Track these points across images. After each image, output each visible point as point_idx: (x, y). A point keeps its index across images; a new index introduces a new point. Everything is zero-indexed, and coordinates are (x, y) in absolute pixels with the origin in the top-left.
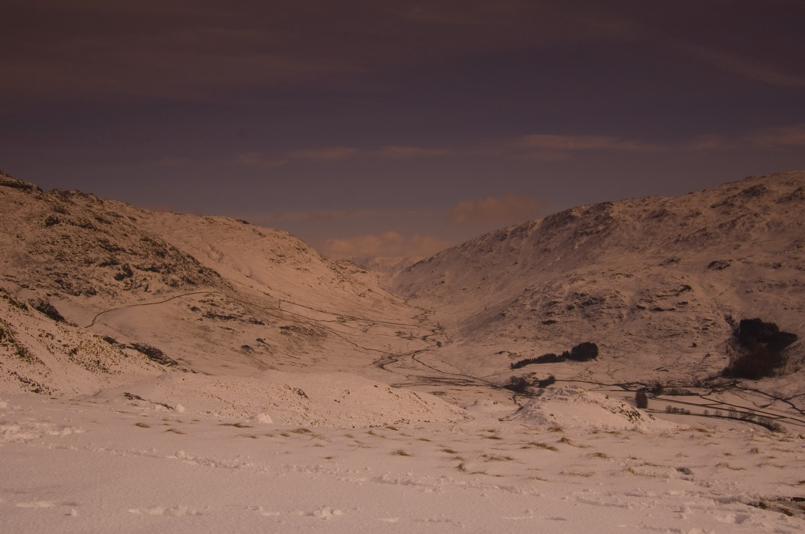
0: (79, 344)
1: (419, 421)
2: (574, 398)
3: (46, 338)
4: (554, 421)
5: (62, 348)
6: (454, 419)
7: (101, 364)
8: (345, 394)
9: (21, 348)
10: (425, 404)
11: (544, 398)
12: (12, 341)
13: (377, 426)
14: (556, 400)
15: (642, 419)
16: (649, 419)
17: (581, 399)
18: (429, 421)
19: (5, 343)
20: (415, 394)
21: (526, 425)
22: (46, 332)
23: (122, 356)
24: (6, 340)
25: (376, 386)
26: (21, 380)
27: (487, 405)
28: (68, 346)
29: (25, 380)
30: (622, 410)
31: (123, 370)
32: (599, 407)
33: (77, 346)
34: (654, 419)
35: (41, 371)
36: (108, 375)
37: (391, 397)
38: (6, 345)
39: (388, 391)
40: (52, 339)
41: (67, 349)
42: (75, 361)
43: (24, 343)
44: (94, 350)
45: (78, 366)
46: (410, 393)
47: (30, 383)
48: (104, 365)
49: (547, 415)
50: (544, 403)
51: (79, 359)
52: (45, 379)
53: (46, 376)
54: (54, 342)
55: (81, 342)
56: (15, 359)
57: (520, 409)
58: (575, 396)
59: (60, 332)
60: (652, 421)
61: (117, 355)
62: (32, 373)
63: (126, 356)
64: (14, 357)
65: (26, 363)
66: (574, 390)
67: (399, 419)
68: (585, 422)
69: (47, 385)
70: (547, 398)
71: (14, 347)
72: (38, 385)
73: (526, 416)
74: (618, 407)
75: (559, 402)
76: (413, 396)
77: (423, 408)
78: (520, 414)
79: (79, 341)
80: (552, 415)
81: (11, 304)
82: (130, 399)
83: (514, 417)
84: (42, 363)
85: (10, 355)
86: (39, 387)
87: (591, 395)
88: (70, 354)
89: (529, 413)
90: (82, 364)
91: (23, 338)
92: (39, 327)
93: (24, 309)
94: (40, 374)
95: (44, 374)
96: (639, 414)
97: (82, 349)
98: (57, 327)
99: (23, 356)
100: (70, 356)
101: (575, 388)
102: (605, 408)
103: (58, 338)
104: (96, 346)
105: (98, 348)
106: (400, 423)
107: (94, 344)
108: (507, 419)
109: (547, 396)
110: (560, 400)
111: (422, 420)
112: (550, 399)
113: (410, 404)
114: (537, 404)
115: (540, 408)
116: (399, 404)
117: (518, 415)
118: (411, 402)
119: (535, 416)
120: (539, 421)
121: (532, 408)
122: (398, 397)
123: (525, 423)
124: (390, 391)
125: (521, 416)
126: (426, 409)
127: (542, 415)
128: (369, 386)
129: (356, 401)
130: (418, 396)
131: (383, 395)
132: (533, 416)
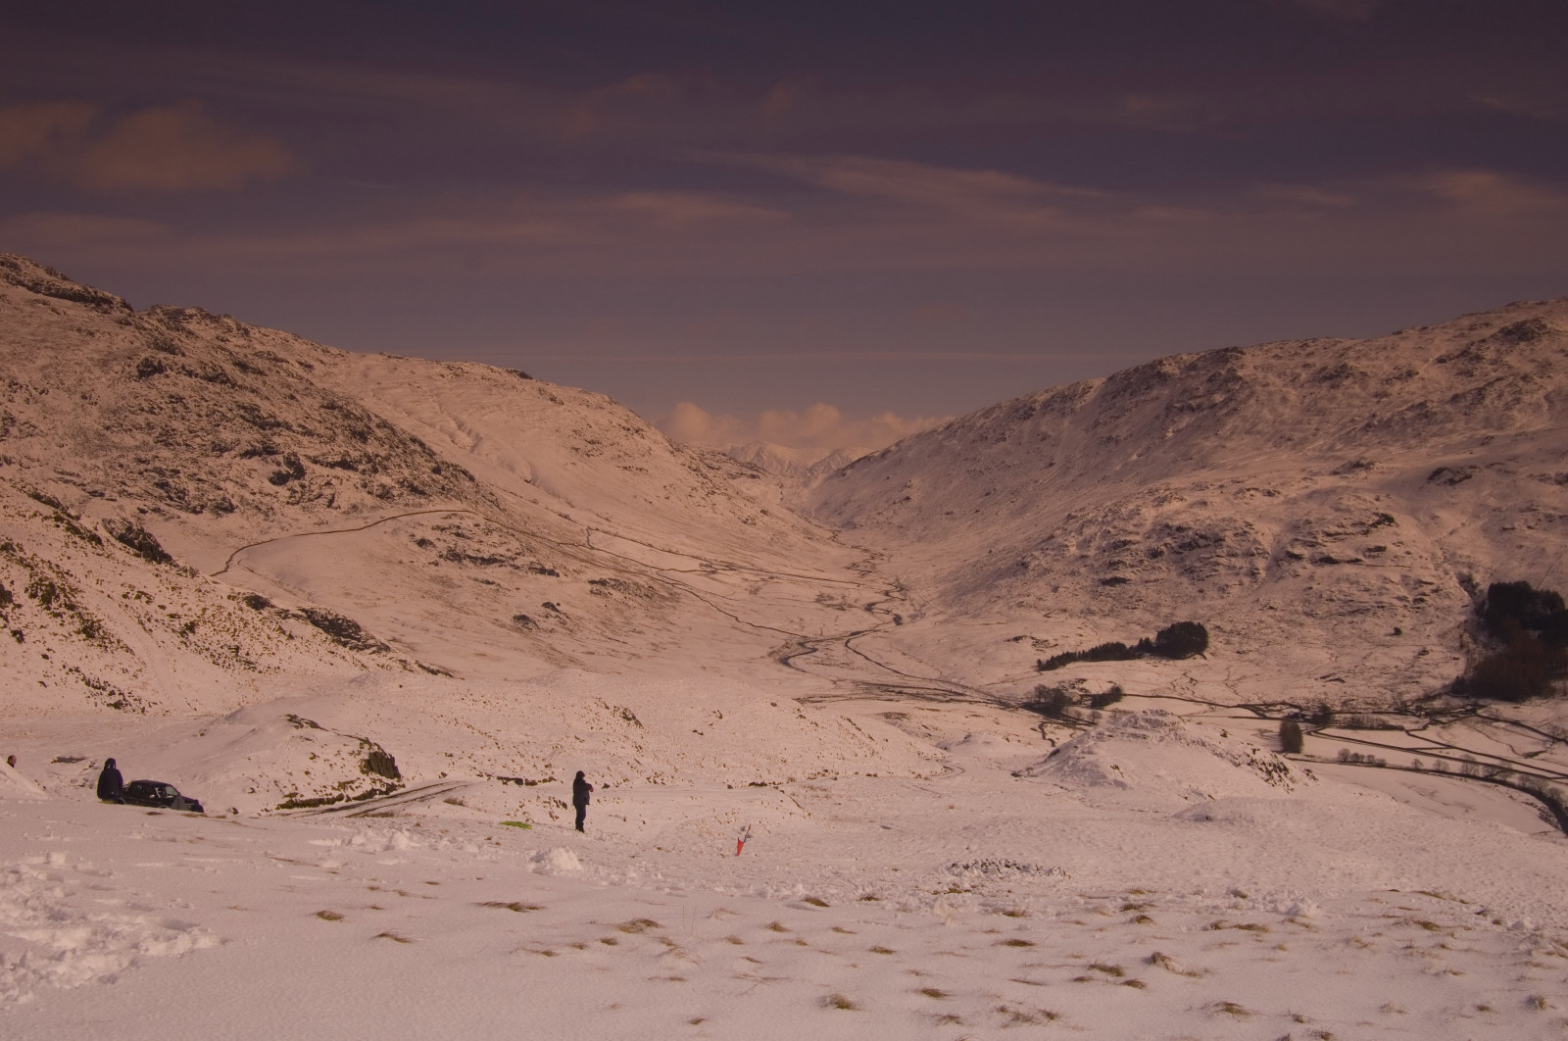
0: (199, 613)
1: (857, 773)
2: (1158, 735)
3: (138, 601)
4: (1120, 778)
5: (167, 619)
6: (925, 772)
7: (242, 653)
8: (714, 718)
9: (88, 620)
10: (868, 741)
11: (1101, 733)
12: (71, 607)
13: (774, 783)
14: (1125, 738)
15: (1292, 780)
16: (1306, 779)
17: (1172, 736)
18: (875, 776)
19: (57, 611)
20: (849, 719)
21: (1065, 785)
22: (136, 590)
23: (283, 638)
24: (60, 606)
25: (774, 705)
26: (88, 684)
27: (989, 743)
28: (179, 617)
29: (96, 684)
30: (1252, 761)
31: (284, 665)
32: (1209, 753)
33: (195, 618)
34: (1315, 779)
35: (126, 666)
36: (255, 675)
37: (803, 726)
38: (59, 615)
39: (798, 714)
40: (147, 602)
41: (176, 622)
42: (193, 647)
43: (95, 611)
44: (228, 624)
45: (198, 656)
46: (840, 720)
47: (104, 689)
48: (248, 654)
49: (1106, 768)
50: (1100, 743)
51: (199, 643)
52: (135, 682)
53: (135, 676)
54: (153, 607)
55: (204, 610)
56: (77, 642)
57: (1054, 753)
58: (1161, 730)
59: (163, 588)
60: (1311, 783)
61: (274, 635)
62: (109, 669)
63: (291, 637)
64: (75, 637)
65: (98, 650)
66: (1160, 718)
67: (818, 771)
68: (1180, 782)
69: (137, 693)
70: (1107, 733)
71: (75, 619)
72: (120, 694)
73: (1066, 768)
74: (1245, 753)
75: (1130, 741)
76: (846, 724)
77: (865, 749)
78: (1053, 763)
79: (200, 608)
80: (1117, 767)
81: (69, 533)
82: (297, 727)
83: (1042, 769)
84: (128, 650)
85: (67, 635)
86: (121, 698)
87: (1190, 730)
88: (183, 633)
89: (1071, 762)
90: (205, 653)
91: (92, 601)
92: (122, 580)
93: (94, 543)
94: (125, 671)
95: (132, 671)
96: (1285, 769)
97: (205, 622)
98: (159, 578)
99: (93, 637)
100: (182, 636)
101: (1162, 715)
102: (1220, 755)
103: (158, 600)
104: (233, 617)
105: (237, 620)
106: (819, 777)
107: (230, 614)
108: (1026, 773)
109: (1108, 730)
110: (1131, 739)
111: (862, 773)
112: (1111, 736)
113: (840, 740)
114: (1087, 745)
115: (1092, 753)
116: (817, 739)
117: (1051, 765)
118: (840, 735)
119: (1083, 768)
120: (1090, 779)
121: (1077, 752)
122: (817, 726)
123: (1062, 781)
124: (800, 714)
125: (1055, 767)
126: (870, 750)
127: (1097, 767)
128: (760, 704)
129: (735, 732)
130: (855, 725)
131: (787, 722)
132: (1078, 769)
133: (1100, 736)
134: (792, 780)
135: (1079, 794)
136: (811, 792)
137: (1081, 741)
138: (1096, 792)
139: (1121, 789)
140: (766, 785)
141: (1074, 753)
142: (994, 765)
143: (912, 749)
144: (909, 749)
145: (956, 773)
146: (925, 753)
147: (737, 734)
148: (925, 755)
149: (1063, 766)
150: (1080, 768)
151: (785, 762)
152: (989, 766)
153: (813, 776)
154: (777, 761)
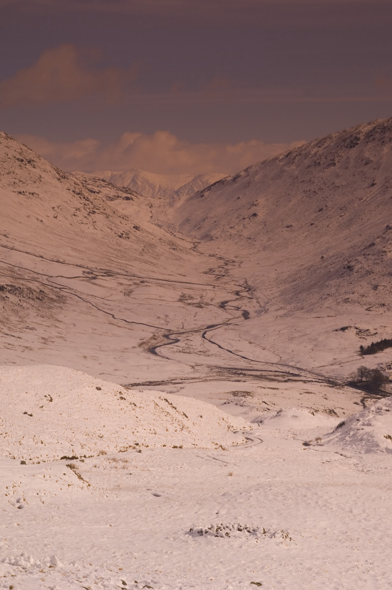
1: (164, 446)
4: (391, 447)
6: (226, 443)
8: (45, 401)
10: (181, 418)
11: (379, 408)
13: (85, 457)
18: (181, 447)
20: (167, 401)
21: (343, 453)
25: (98, 389)
27: (297, 417)
37: (123, 406)
39: (119, 396)
46: (157, 401)
49: (380, 438)
50: (378, 417)
57: (341, 425)
67: (130, 444)
70: (385, 408)
73: (347, 438)
76: (163, 404)
77: (175, 425)
78: (338, 434)
80: (390, 437)
83: (329, 439)
89: (352, 433)
106: (130, 450)
108: (316, 442)
109: (385, 405)
111: (170, 445)
112: (388, 411)
113: (154, 417)
114: (367, 419)
115: (370, 425)
116: (134, 417)
117: (335, 436)
118: (156, 413)
119: (362, 438)
120: (366, 447)
121: (359, 424)
122: (135, 405)
123: (343, 449)
124: (122, 396)
125: (339, 437)
126: (181, 425)
127: (372, 436)
128: (87, 388)
129: (61, 413)
130: (171, 404)
131: (109, 403)
132: (357, 438)
133: (379, 411)
134: (103, 453)
135: (355, 461)
136: (114, 464)
137: (362, 415)
138: (369, 458)
139: (391, 455)
140: (77, 458)
141: (356, 425)
142: (292, 435)
143: (223, 424)
144: (221, 423)
145: (254, 443)
146: (235, 426)
147: (63, 415)
148: (235, 428)
149: (345, 437)
150: (359, 438)
151: (101, 437)
152: (288, 436)
153: (122, 449)
154: (94, 436)
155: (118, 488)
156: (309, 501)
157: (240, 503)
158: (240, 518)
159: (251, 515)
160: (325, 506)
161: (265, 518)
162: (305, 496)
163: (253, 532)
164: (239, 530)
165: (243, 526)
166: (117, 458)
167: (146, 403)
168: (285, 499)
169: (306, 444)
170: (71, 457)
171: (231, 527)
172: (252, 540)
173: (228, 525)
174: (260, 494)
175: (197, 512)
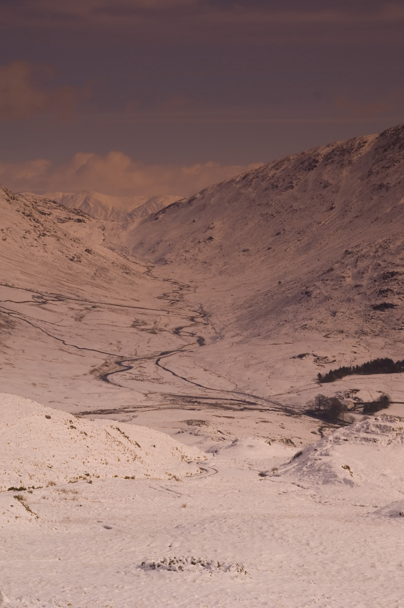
1: (116, 476)
2: (387, 439)
4: (349, 477)
6: (180, 474)
10: (133, 447)
11: (337, 438)
13: (33, 488)
14: (358, 441)
17: (399, 439)
18: (133, 478)
20: (119, 430)
21: (301, 484)
25: (48, 417)
27: (253, 446)
39: (69, 424)
46: (109, 430)
49: (338, 468)
50: (336, 447)
57: (298, 455)
58: (390, 435)
66: (388, 424)
67: (80, 475)
70: (343, 438)
73: (305, 469)
75: (362, 444)
76: (115, 433)
77: (128, 455)
78: (295, 464)
80: (348, 468)
83: (285, 469)
89: (309, 463)
101: (391, 421)
106: (80, 481)
108: (272, 473)
109: (344, 434)
110: (364, 442)
111: (121, 476)
112: (346, 440)
113: (106, 447)
114: (324, 449)
115: (328, 455)
116: (85, 446)
117: (293, 466)
118: (108, 443)
119: (319, 468)
120: (323, 478)
121: (316, 454)
122: (86, 434)
123: (300, 480)
124: (72, 425)
125: (296, 467)
126: (134, 455)
127: (330, 467)
128: (36, 417)
129: (9, 442)
130: (123, 433)
131: (59, 432)
132: (315, 469)
133: (337, 440)
134: (52, 484)
135: (312, 492)
136: (63, 495)
137: (320, 445)
138: (327, 490)
139: (349, 486)
140: (25, 489)
141: (314, 455)
142: (248, 466)
143: (177, 453)
144: (174, 453)
145: (209, 474)
146: (189, 456)
147: (11, 444)
148: (189, 458)
149: (303, 467)
150: (317, 468)
151: (50, 468)
152: (243, 466)
153: (72, 480)
154: (43, 466)
155: (68, 520)
156: (265, 534)
157: (193, 535)
158: (193, 551)
159: (205, 548)
160: (282, 538)
161: (219, 551)
162: (261, 528)
163: (207, 566)
164: (193, 563)
165: (197, 559)
166: (67, 489)
167: (98, 432)
168: (240, 532)
169: (262, 475)
170: (18, 488)
171: (185, 561)
172: (206, 574)
173: (181, 558)
174: (214, 526)
175: (149, 545)
